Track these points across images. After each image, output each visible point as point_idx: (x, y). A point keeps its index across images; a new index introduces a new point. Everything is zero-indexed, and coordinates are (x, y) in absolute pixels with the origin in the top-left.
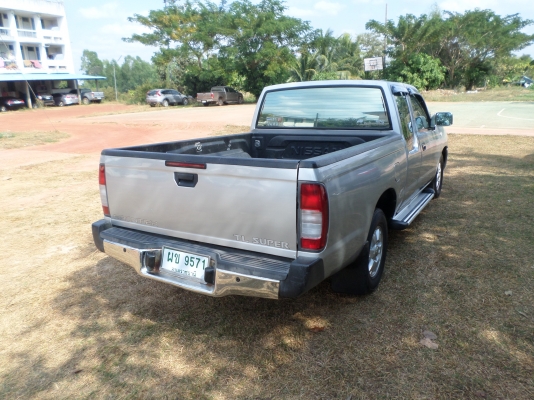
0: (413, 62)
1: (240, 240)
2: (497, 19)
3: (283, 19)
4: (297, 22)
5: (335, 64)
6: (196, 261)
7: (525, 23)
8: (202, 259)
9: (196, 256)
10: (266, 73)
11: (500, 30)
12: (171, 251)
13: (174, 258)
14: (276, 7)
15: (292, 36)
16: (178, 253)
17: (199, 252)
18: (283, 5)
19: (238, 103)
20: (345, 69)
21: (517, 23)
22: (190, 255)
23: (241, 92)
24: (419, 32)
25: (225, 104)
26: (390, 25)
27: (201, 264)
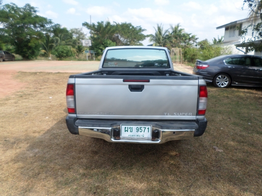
0: (105, 43)
1: (167, 115)
2: (133, 27)
3: (37, 17)
4: (45, 19)
5: (64, 42)
6: (143, 129)
7: (143, 30)
8: (147, 127)
9: (143, 127)
10: (30, 44)
11: (135, 32)
12: (127, 126)
13: (129, 130)
14: (32, 10)
15: (43, 26)
16: (131, 126)
17: (144, 124)
18: (36, 9)
19: (12, 60)
20: (69, 45)
21: (140, 30)
22: (139, 127)
23: (13, 54)
24: (107, 30)
25: (4, 61)
26: (94, 25)
27: (147, 130)
